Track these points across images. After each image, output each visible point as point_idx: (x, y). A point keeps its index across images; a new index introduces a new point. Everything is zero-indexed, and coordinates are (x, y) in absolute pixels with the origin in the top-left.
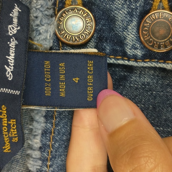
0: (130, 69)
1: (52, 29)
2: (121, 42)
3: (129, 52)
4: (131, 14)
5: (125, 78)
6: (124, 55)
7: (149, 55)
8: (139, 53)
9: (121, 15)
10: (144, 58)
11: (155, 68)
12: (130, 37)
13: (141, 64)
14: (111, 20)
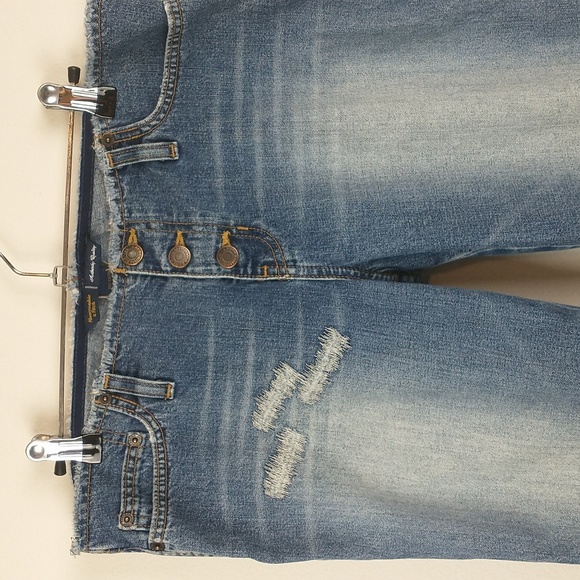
0: (166, 278)
1: (119, 257)
2: (158, 263)
3: (163, 268)
4: (163, 248)
5: (162, 285)
6: (161, 271)
7: (174, 270)
8: (169, 269)
9: (157, 249)
10: (172, 272)
11: (179, 278)
12: (163, 260)
13: (171, 275)
14: (152, 252)
